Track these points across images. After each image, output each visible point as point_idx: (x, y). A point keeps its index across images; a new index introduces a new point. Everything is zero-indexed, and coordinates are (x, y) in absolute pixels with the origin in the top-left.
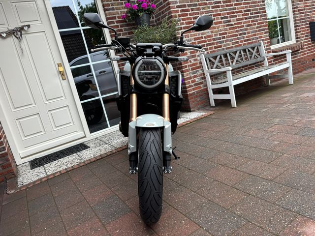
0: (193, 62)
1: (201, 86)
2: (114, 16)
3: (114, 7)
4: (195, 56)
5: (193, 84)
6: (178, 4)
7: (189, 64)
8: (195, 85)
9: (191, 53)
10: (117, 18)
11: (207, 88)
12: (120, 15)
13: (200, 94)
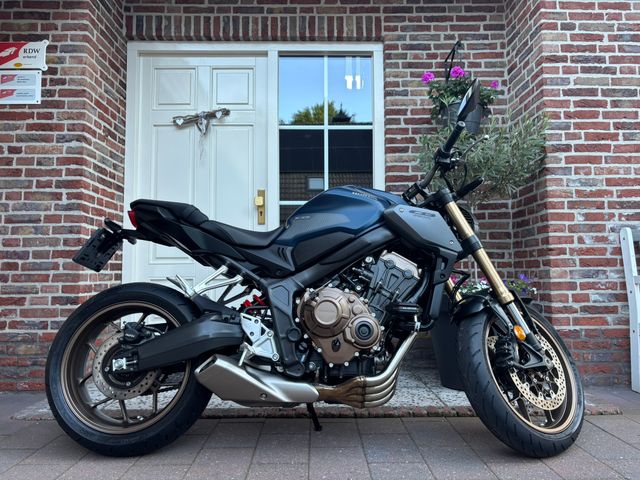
0: (589, 243)
1: (609, 318)
2: (404, 107)
3: (409, 89)
4: (602, 228)
5: (576, 306)
6: (572, 86)
7: (576, 245)
8: (585, 309)
9: (587, 217)
10: (409, 113)
11: (628, 330)
12: (419, 107)
13: (600, 340)
